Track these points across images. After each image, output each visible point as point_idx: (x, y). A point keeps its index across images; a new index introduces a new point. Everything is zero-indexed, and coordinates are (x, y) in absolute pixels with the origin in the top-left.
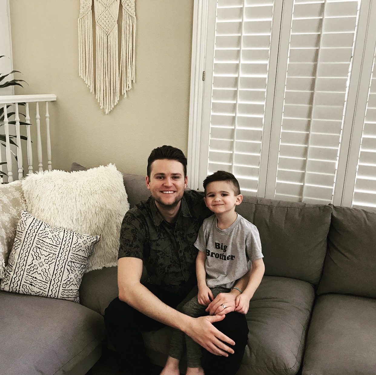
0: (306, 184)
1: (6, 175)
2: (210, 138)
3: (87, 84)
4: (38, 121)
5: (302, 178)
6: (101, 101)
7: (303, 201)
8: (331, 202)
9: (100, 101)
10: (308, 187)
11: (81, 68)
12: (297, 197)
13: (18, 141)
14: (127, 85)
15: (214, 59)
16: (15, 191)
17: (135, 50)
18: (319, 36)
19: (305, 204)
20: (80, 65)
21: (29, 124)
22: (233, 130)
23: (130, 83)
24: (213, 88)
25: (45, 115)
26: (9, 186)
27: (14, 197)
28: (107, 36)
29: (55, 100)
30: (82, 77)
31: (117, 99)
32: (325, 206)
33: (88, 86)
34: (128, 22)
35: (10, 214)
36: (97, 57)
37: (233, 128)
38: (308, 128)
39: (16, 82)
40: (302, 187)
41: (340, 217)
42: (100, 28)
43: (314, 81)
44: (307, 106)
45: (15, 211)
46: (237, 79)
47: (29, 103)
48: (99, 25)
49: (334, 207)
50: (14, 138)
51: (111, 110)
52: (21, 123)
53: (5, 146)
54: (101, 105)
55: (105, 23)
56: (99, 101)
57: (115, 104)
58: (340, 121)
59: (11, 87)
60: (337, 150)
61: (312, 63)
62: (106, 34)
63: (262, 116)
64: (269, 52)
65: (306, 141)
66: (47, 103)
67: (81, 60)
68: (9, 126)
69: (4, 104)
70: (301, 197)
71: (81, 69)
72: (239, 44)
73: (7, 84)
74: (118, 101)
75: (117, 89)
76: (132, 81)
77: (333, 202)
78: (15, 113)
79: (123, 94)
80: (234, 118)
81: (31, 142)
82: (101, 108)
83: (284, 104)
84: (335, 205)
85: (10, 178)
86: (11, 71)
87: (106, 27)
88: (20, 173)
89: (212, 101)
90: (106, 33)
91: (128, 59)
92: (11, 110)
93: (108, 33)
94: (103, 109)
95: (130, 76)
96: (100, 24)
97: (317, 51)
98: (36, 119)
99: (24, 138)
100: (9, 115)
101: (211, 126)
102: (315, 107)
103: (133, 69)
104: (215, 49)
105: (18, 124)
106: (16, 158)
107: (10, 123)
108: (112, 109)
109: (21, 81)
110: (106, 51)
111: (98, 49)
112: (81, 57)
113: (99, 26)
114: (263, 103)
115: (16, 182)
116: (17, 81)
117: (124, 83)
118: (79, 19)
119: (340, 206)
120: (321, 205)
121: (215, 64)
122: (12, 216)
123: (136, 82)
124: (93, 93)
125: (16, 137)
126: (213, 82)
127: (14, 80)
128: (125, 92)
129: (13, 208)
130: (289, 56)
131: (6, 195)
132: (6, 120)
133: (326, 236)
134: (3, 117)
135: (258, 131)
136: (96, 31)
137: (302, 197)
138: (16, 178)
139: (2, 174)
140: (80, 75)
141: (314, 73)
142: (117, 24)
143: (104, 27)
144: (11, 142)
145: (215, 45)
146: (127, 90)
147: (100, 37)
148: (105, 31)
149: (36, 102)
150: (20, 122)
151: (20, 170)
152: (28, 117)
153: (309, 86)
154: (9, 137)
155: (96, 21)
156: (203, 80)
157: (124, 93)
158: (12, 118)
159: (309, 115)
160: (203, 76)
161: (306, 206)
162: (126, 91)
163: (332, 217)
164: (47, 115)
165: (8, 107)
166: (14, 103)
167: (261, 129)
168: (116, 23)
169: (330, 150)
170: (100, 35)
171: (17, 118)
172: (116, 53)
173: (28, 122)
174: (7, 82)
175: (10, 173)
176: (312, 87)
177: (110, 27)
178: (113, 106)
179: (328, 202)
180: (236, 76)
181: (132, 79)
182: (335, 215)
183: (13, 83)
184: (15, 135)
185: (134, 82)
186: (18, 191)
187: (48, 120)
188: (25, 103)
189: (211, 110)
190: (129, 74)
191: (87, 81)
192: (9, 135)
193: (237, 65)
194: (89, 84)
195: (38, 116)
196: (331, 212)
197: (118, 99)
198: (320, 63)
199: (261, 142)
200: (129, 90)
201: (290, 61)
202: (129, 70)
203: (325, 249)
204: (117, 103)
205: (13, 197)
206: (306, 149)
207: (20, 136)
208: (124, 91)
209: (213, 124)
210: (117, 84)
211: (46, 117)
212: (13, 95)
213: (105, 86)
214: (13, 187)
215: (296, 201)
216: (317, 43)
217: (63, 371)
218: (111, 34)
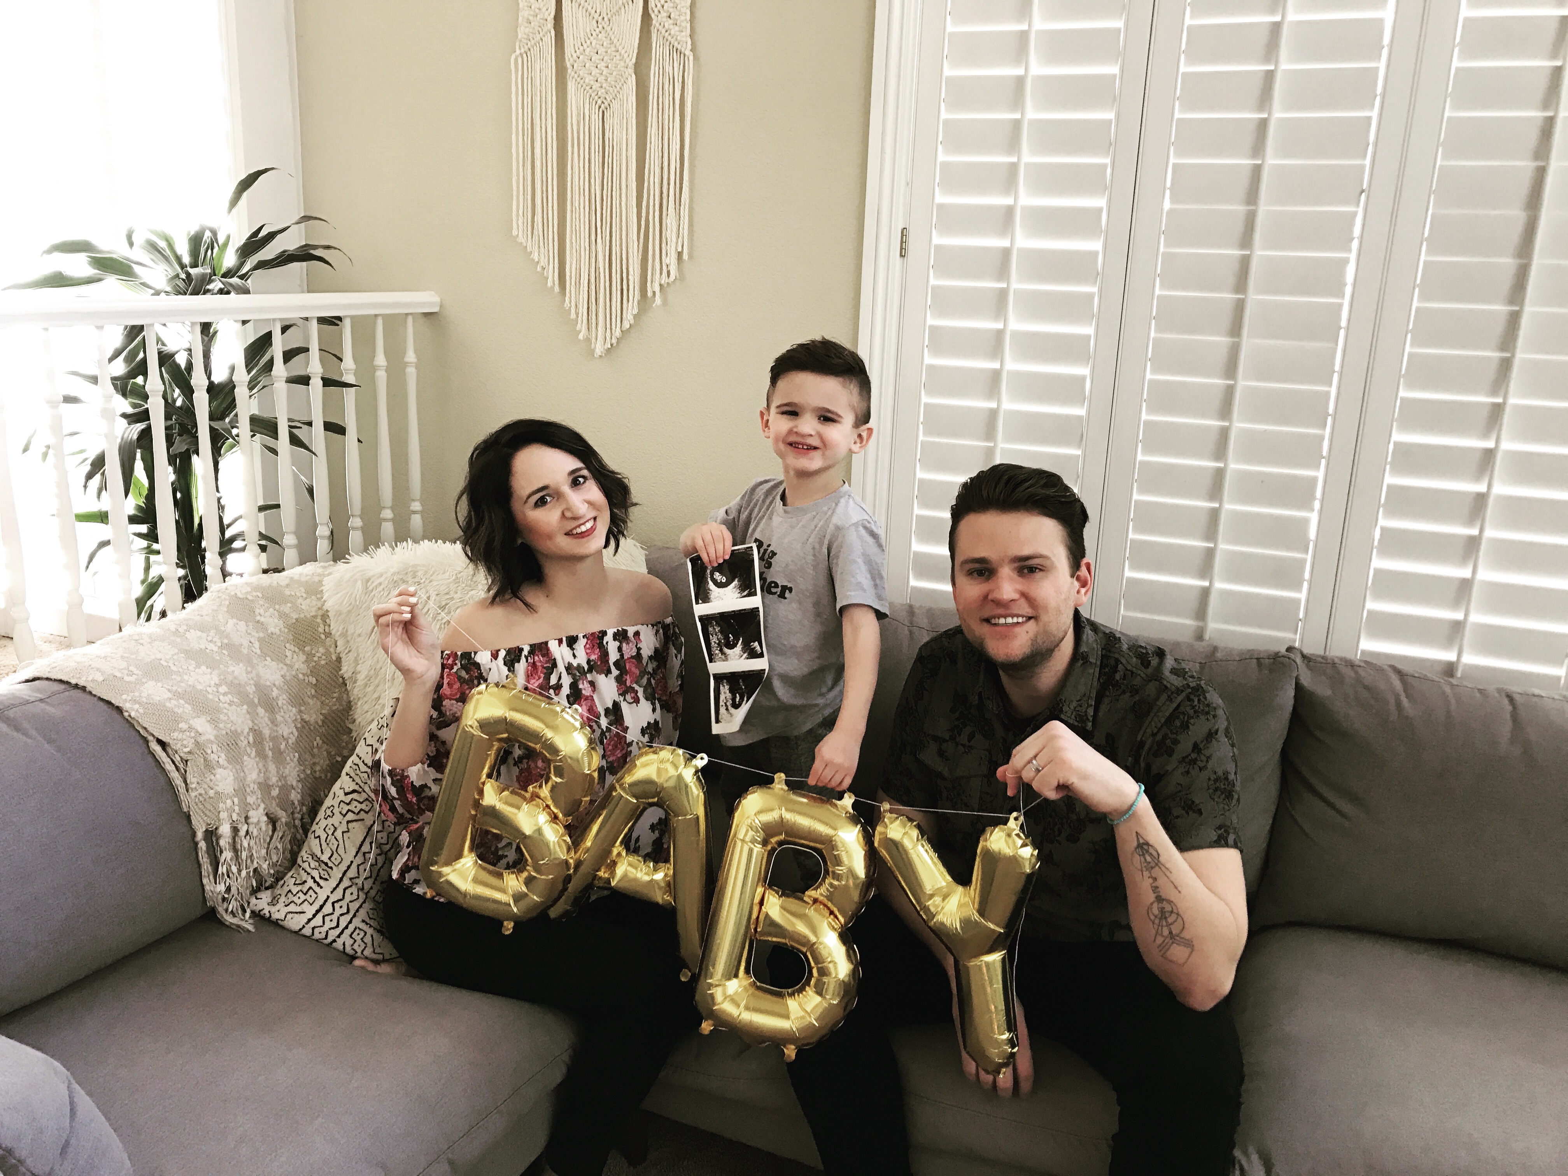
0: (1219, 585)
1: (277, 543)
2: (921, 437)
3: (536, 260)
4: (381, 376)
5: (1206, 566)
6: (580, 315)
7: (1207, 636)
8: (1295, 641)
9: (577, 314)
10: (1225, 593)
11: (518, 211)
12: (1191, 622)
13: (317, 436)
14: (664, 267)
15: (937, 189)
16: (305, 596)
17: (690, 159)
18: (1263, 125)
19: (1215, 649)
20: (515, 203)
21: (351, 386)
22: (993, 414)
23: (671, 260)
24: (933, 281)
25: (403, 358)
26: (287, 581)
27: (302, 616)
28: (603, 112)
29: (436, 310)
30: (521, 239)
31: (631, 309)
32: (1276, 656)
33: (539, 269)
34: (668, 68)
35: (286, 665)
36: (569, 179)
37: (993, 405)
38: (1225, 410)
39: (312, 252)
40: (1205, 593)
41: (1321, 688)
42: (580, 86)
43: (1245, 264)
44: (1223, 340)
45: (303, 658)
46: (1006, 253)
47: (352, 318)
48: (576, 76)
49: (1304, 656)
50: (305, 427)
51: (612, 345)
52: (327, 382)
53: (274, 452)
54: (582, 327)
55: (595, 72)
56: (573, 316)
57: (626, 325)
58: (1325, 389)
59: (296, 267)
60: (1314, 480)
61: (1241, 208)
62: (600, 107)
63: (1083, 371)
64: (1109, 171)
65: (1220, 450)
66: (410, 320)
67: (518, 187)
68: (288, 390)
69: (274, 320)
70: (1201, 624)
71: (518, 215)
72: (1013, 143)
73: (285, 259)
74: (635, 317)
75: (630, 277)
76: (680, 255)
77: (1302, 640)
78: (307, 350)
79: (650, 294)
80: (996, 375)
81: (359, 441)
82: (581, 337)
83: (1153, 334)
84: (1306, 651)
85: (290, 555)
86: (296, 218)
87: (598, 85)
88: (322, 537)
89: (930, 321)
90: (599, 102)
91: (669, 184)
92: (294, 340)
93: (606, 104)
94: (588, 340)
95: (674, 240)
96: (581, 73)
97: (1257, 171)
98: (374, 369)
99: (334, 428)
100: (289, 356)
101: (925, 399)
102: (1249, 343)
103: (682, 218)
104: (942, 157)
105: (316, 383)
106: (311, 491)
107: (292, 380)
108: (614, 341)
109: (328, 247)
110: (596, 159)
111: (573, 153)
112: (518, 175)
113: (579, 79)
114: (1088, 330)
115: (309, 568)
116: (316, 247)
117: (654, 261)
118: (513, 57)
119: (1322, 653)
120: (1266, 651)
121: (941, 206)
122: (294, 673)
123: (691, 256)
124: (557, 289)
125: (310, 424)
126: (932, 263)
127: (306, 245)
128: (657, 289)
129: (297, 650)
130: (1168, 184)
131: (277, 607)
132: (280, 370)
133: (1279, 746)
134: (270, 364)
135: (1068, 418)
136: (569, 97)
137: (1206, 625)
138: (307, 556)
139: (263, 542)
140: (515, 233)
141: (1246, 239)
142: (634, 76)
143: (592, 83)
144: (295, 441)
145: (940, 147)
146: (663, 282)
147: (579, 115)
148: (596, 98)
149: (376, 316)
150: (322, 379)
151: (323, 531)
152: (348, 362)
153: (1231, 280)
154: (290, 427)
155: (568, 65)
156: (901, 256)
157: (654, 293)
158: (297, 366)
159: (1231, 369)
160: (902, 242)
161: (1219, 655)
162: (660, 285)
163: (1299, 687)
164: (411, 356)
165: (285, 329)
166: (307, 319)
167: (1081, 412)
168: (631, 71)
169: (1295, 477)
170: (578, 109)
171: (315, 367)
172: (630, 167)
173: (349, 378)
174: (285, 251)
175: (289, 540)
176: (1241, 283)
177: (613, 83)
178: (618, 333)
179: (1282, 640)
180: (1005, 243)
181: (680, 250)
182: (1306, 680)
183: (304, 255)
184: (306, 419)
185: (685, 256)
186: (313, 597)
187: (411, 371)
188: (339, 319)
189: (926, 350)
190: (670, 234)
191: (536, 254)
192: (290, 420)
193: (1009, 211)
194: (544, 262)
195: (380, 360)
196: (1295, 675)
197: (636, 311)
198: (1264, 208)
199: (1078, 452)
200: (668, 283)
201: (1173, 200)
202: (670, 221)
203: (1273, 789)
204: (632, 322)
205: (297, 616)
206: (1219, 475)
207: (325, 422)
208: (653, 287)
209: (930, 393)
210: (631, 261)
211: (406, 364)
212: (303, 292)
213: (593, 270)
214: (299, 582)
215: (1186, 637)
216: (1258, 147)
217: (451, 1163)
218: (615, 105)
